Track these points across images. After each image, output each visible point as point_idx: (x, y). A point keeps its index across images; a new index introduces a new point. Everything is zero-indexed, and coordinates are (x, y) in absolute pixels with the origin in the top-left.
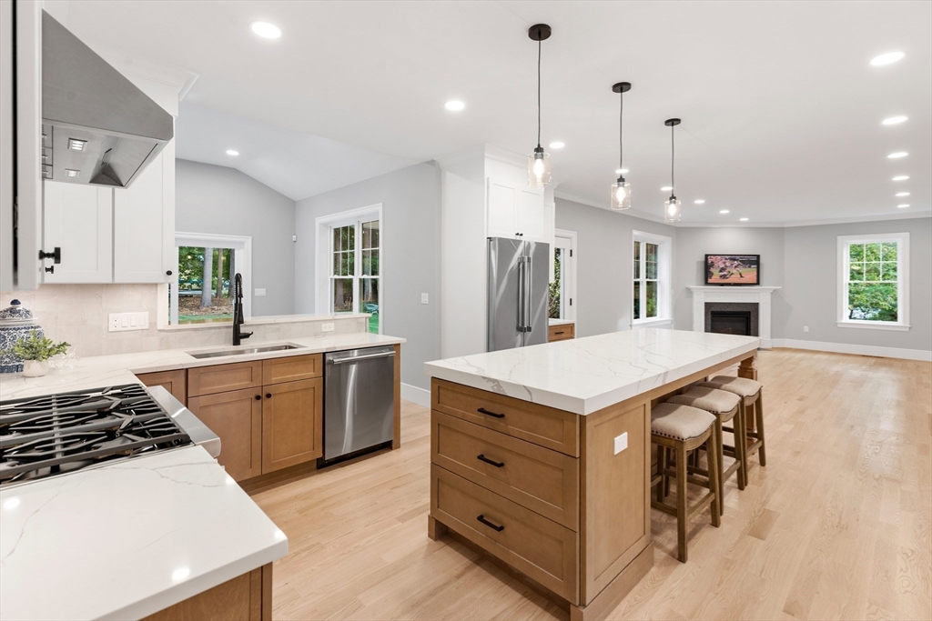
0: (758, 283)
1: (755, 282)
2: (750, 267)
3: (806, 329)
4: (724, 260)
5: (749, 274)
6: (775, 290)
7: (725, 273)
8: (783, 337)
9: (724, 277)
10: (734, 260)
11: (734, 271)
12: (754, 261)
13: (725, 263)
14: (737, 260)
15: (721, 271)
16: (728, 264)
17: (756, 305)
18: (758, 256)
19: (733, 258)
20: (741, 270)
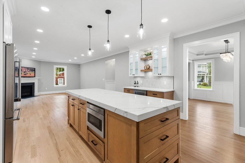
0: (35, 77)
1: (34, 76)
2: (33, 72)
3: (46, 89)
4: (25, 69)
5: (32, 74)
6: (39, 79)
7: (25, 73)
8: (40, 92)
9: (25, 74)
10: (28, 69)
11: (28, 73)
12: (34, 70)
13: (25, 70)
14: (29, 69)
15: (24, 73)
16: (26, 70)
17: (34, 83)
18: (35, 68)
19: (28, 68)
20: (30, 72)
